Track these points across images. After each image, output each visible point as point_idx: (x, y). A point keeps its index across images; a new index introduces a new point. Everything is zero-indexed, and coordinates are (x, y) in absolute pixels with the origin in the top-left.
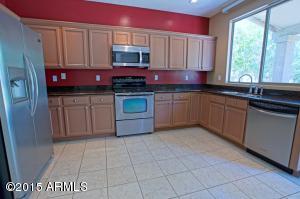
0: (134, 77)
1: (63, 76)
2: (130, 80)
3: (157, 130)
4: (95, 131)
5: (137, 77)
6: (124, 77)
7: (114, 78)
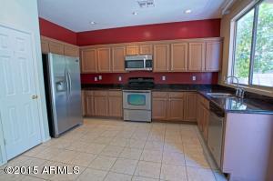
0: (144, 78)
1: (100, 78)
2: (141, 80)
3: (153, 121)
4: (111, 115)
5: (147, 78)
6: (137, 78)
7: (130, 79)
